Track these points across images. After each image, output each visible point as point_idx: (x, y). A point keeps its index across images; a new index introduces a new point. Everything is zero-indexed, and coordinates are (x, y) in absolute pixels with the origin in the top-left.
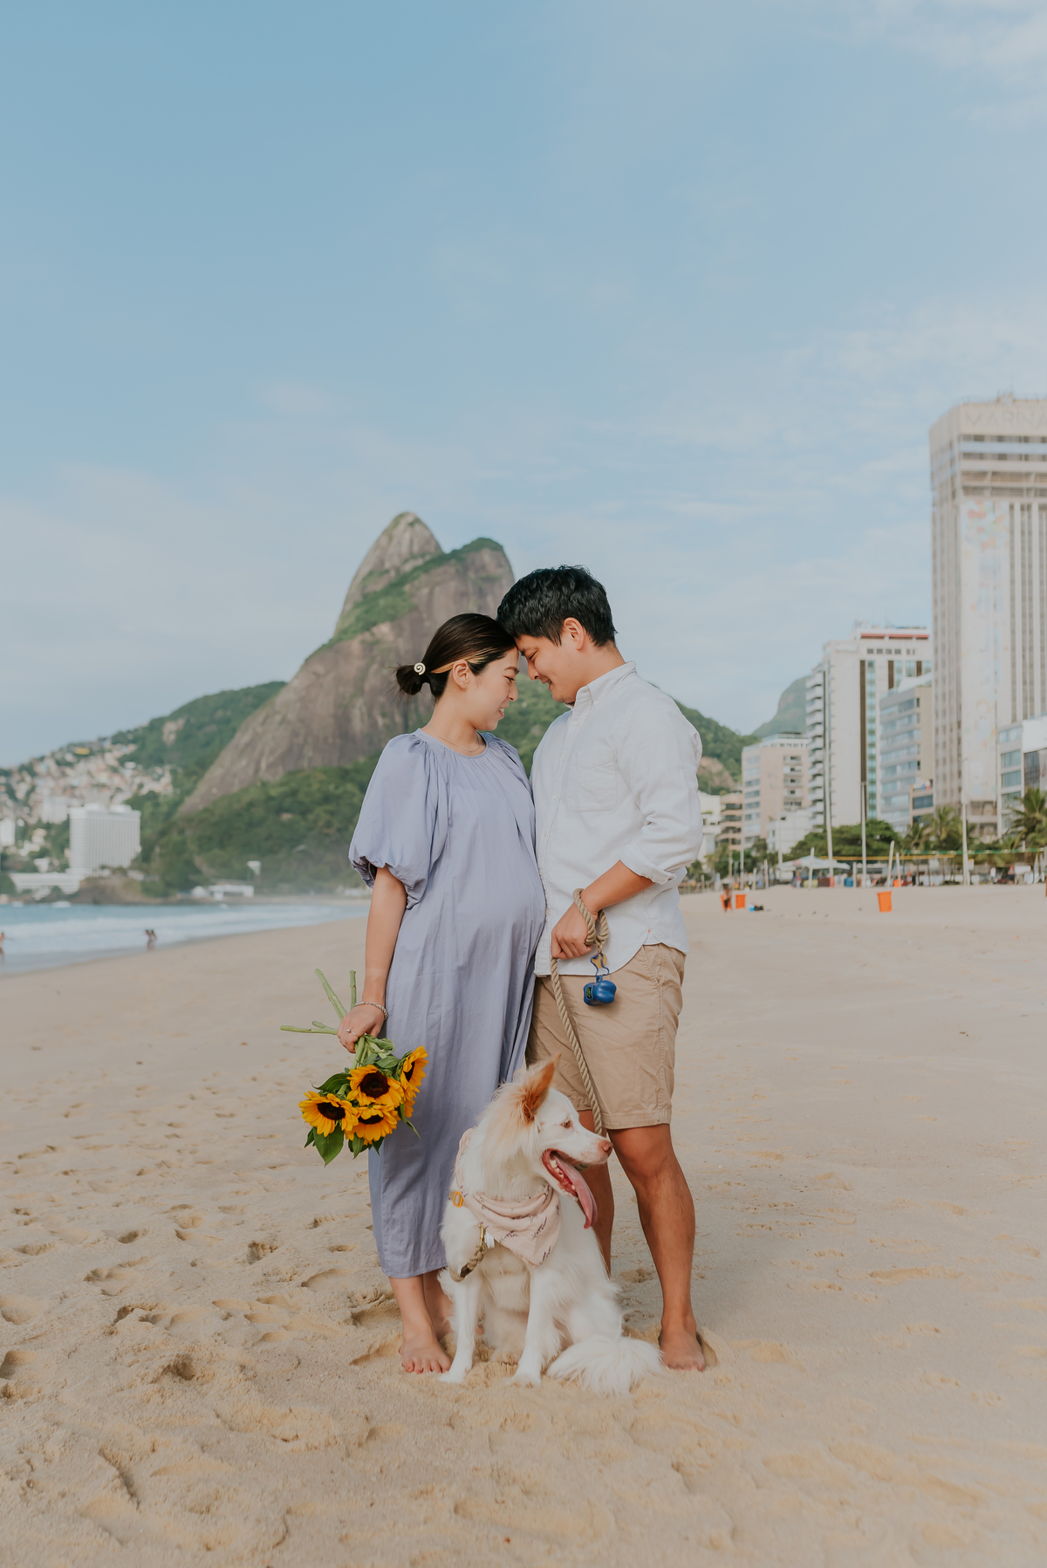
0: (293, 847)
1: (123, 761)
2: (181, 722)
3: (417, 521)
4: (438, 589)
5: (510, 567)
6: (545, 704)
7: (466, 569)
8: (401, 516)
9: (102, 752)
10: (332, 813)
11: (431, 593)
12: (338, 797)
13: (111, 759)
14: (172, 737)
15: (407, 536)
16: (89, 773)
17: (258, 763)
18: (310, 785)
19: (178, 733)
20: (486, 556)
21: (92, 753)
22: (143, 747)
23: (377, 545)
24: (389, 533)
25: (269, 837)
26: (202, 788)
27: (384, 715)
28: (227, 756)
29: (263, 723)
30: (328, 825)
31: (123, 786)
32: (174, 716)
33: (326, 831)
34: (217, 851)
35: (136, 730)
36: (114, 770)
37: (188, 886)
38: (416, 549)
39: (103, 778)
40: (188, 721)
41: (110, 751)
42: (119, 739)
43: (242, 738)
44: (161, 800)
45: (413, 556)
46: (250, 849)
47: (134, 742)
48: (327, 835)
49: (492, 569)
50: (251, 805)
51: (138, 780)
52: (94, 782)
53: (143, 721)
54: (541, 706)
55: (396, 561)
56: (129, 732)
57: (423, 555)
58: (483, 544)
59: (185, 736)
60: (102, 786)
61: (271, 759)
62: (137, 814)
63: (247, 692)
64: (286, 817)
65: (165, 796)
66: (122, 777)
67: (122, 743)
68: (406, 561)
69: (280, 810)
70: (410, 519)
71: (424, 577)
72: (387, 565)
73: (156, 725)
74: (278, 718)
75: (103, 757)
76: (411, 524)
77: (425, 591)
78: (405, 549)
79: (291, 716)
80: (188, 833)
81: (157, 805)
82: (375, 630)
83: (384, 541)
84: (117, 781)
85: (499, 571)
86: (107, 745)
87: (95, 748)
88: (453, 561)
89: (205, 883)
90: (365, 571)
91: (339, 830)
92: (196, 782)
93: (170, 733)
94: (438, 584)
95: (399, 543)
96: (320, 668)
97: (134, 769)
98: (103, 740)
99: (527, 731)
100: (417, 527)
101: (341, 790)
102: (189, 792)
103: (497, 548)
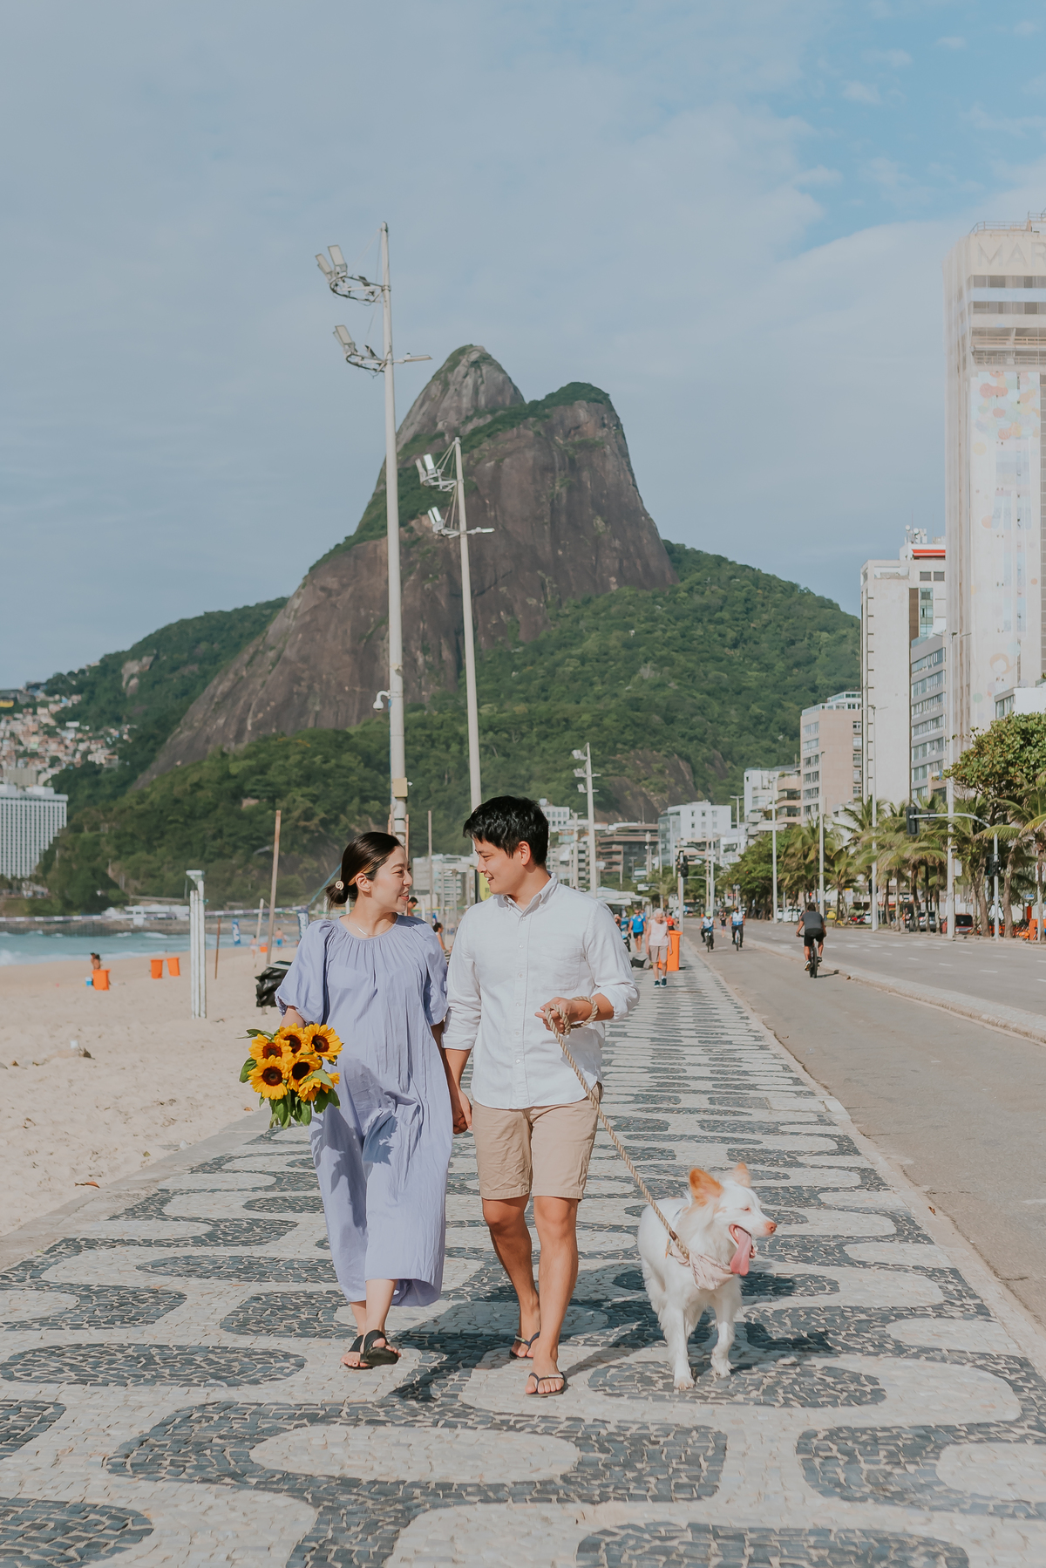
0: (255, 848)
1: (62, 718)
2: (146, 660)
3: (485, 358)
4: (507, 461)
5: (619, 426)
6: (664, 631)
7: (551, 431)
8: (462, 351)
9: (33, 706)
10: (315, 799)
11: (498, 466)
12: (327, 774)
13: (44, 716)
14: (134, 682)
15: (469, 381)
16: (12, 734)
17: (243, 721)
18: (287, 757)
19: (141, 675)
20: (582, 412)
21: (17, 708)
22: (91, 698)
23: (426, 396)
24: (442, 378)
25: (219, 834)
26: (161, 759)
27: (425, 651)
28: (197, 711)
29: (250, 663)
30: (308, 815)
31: (60, 755)
32: (138, 651)
33: (302, 823)
34: (142, 855)
35: (82, 671)
36: (50, 732)
37: (100, 905)
38: (482, 400)
39: (33, 743)
40: (157, 657)
41: (44, 704)
42: (57, 686)
43: (220, 686)
44: (102, 776)
45: (478, 412)
46: (188, 851)
47: (78, 691)
48: (305, 830)
49: (591, 431)
50: (198, 786)
51: (82, 747)
52: (21, 749)
53: (94, 661)
54: (658, 633)
55: (453, 420)
56: (71, 674)
57: (492, 412)
58: (579, 392)
59: (151, 680)
60: (34, 755)
61: (260, 715)
62: (65, 797)
63: (243, 614)
64: (248, 803)
65: (109, 771)
66: (61, 742)
67: (62, 693)
68: (469, 419)
69: (238, 795)
70: (474, 356)
71: (487, 445)
72: (440, 426)
73: (111, 665)
74: (271, 654)
75: (35, 713)
76: (476, 364)
77: (490, 464)
78: (466, 402)
79: (290, 653)
80: (105, 828)
81: (97, 784)
82: (413, 523)
83: (436, 390)
84: (53, 748)
85: (602, 433)
86: (40, 695)
87: (23, 701)
88: (531, 419)
89: (122, 902)
90: (408, 434)
91: (323, 822)
92: (153, 750)
93: (132, 676)
94: (509, 454)
95: (458, 393)
96: (332, 582)
97: (78, 730)
98: (37, 686)
99: (635, 673)
100: (485, 369)
101: (333, 761)
102: (143, 766)
103: (597, 398)
